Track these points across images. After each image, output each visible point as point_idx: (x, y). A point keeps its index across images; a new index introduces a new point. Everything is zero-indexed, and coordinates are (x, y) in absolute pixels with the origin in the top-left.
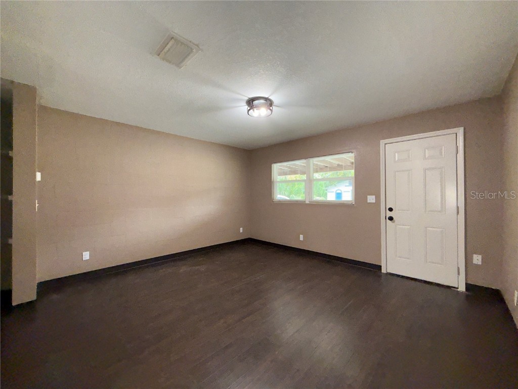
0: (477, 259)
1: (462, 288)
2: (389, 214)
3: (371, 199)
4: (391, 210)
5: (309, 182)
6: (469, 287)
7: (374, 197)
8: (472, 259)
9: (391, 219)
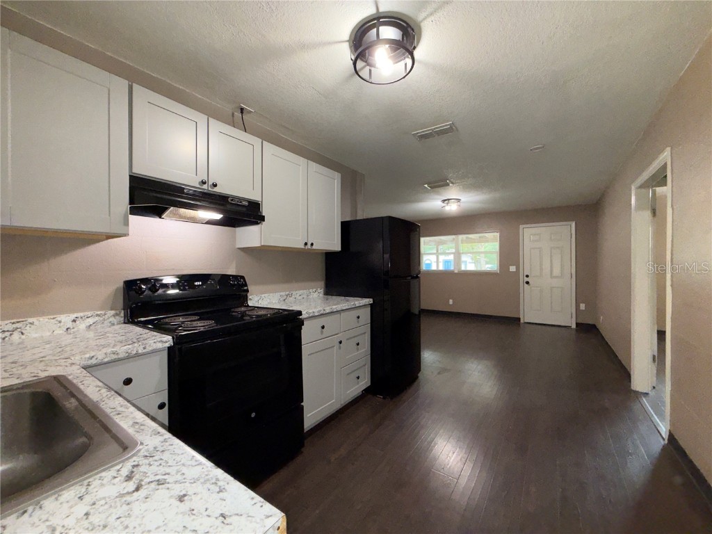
0: (582, 306)
1: (574, 326)
2: (526, 279)
3: (513, 269)
4: (527, 276)
5: (458, 255)
6: (577, 324)
7: (515, 267)
8: (579, 306)
9: (527, 283)
